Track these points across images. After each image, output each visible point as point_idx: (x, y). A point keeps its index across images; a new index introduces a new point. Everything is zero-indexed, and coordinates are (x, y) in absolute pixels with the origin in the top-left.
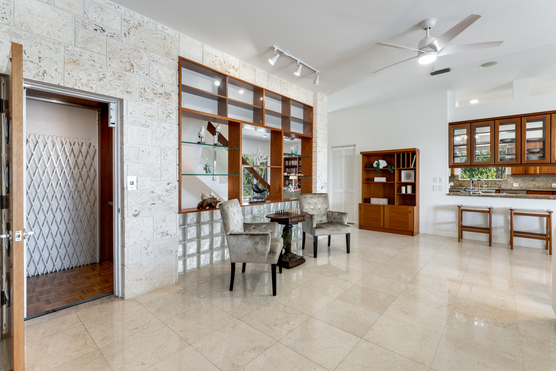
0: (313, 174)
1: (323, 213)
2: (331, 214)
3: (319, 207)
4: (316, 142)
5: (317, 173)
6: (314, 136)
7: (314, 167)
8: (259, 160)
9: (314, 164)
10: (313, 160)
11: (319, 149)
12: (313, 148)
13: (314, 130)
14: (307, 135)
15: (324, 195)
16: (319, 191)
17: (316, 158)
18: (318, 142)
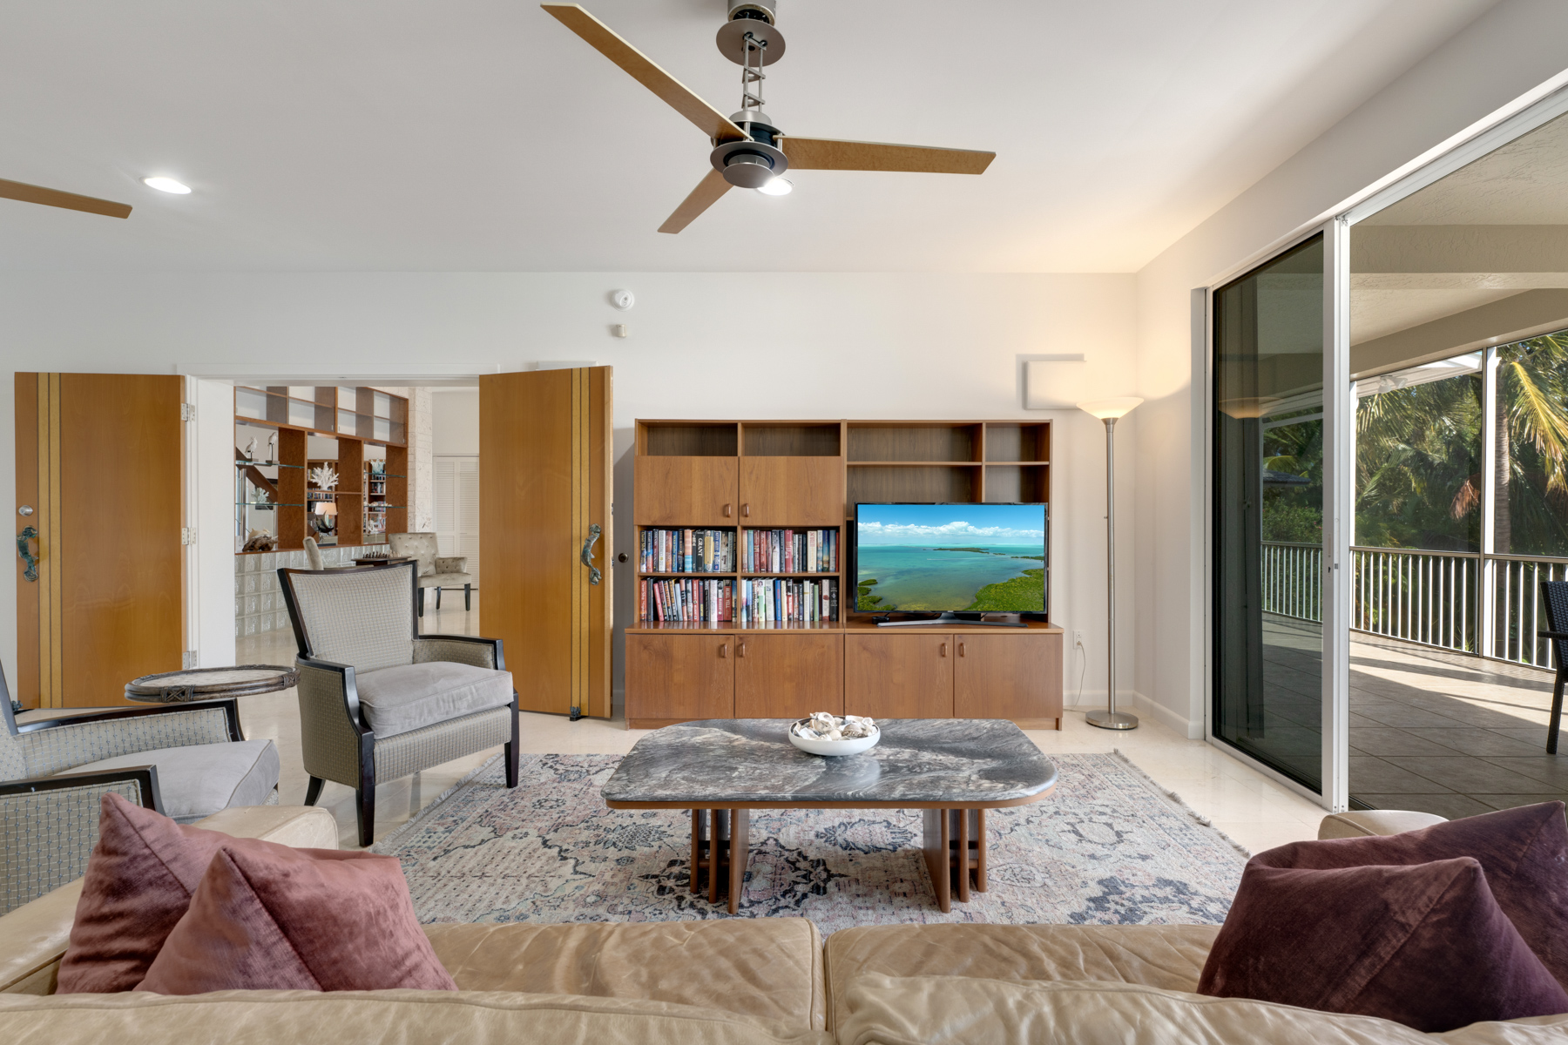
0: (409, 503)
1: (429, 560)
2: (441, 561)
3: (423, 552)
4: (414, 454)
5: (417, 502)
6: (409, 445)
7: (410, 494)
8: (327, 484)
9: (410, 488)
10: (409, 482)
11: (418, 465)
12: (409, 464)
13: (409, 435)
14: (398, 443)
15: (430, 536)
16: (419, 529)
17: (415, 480)
18: (417, 455)
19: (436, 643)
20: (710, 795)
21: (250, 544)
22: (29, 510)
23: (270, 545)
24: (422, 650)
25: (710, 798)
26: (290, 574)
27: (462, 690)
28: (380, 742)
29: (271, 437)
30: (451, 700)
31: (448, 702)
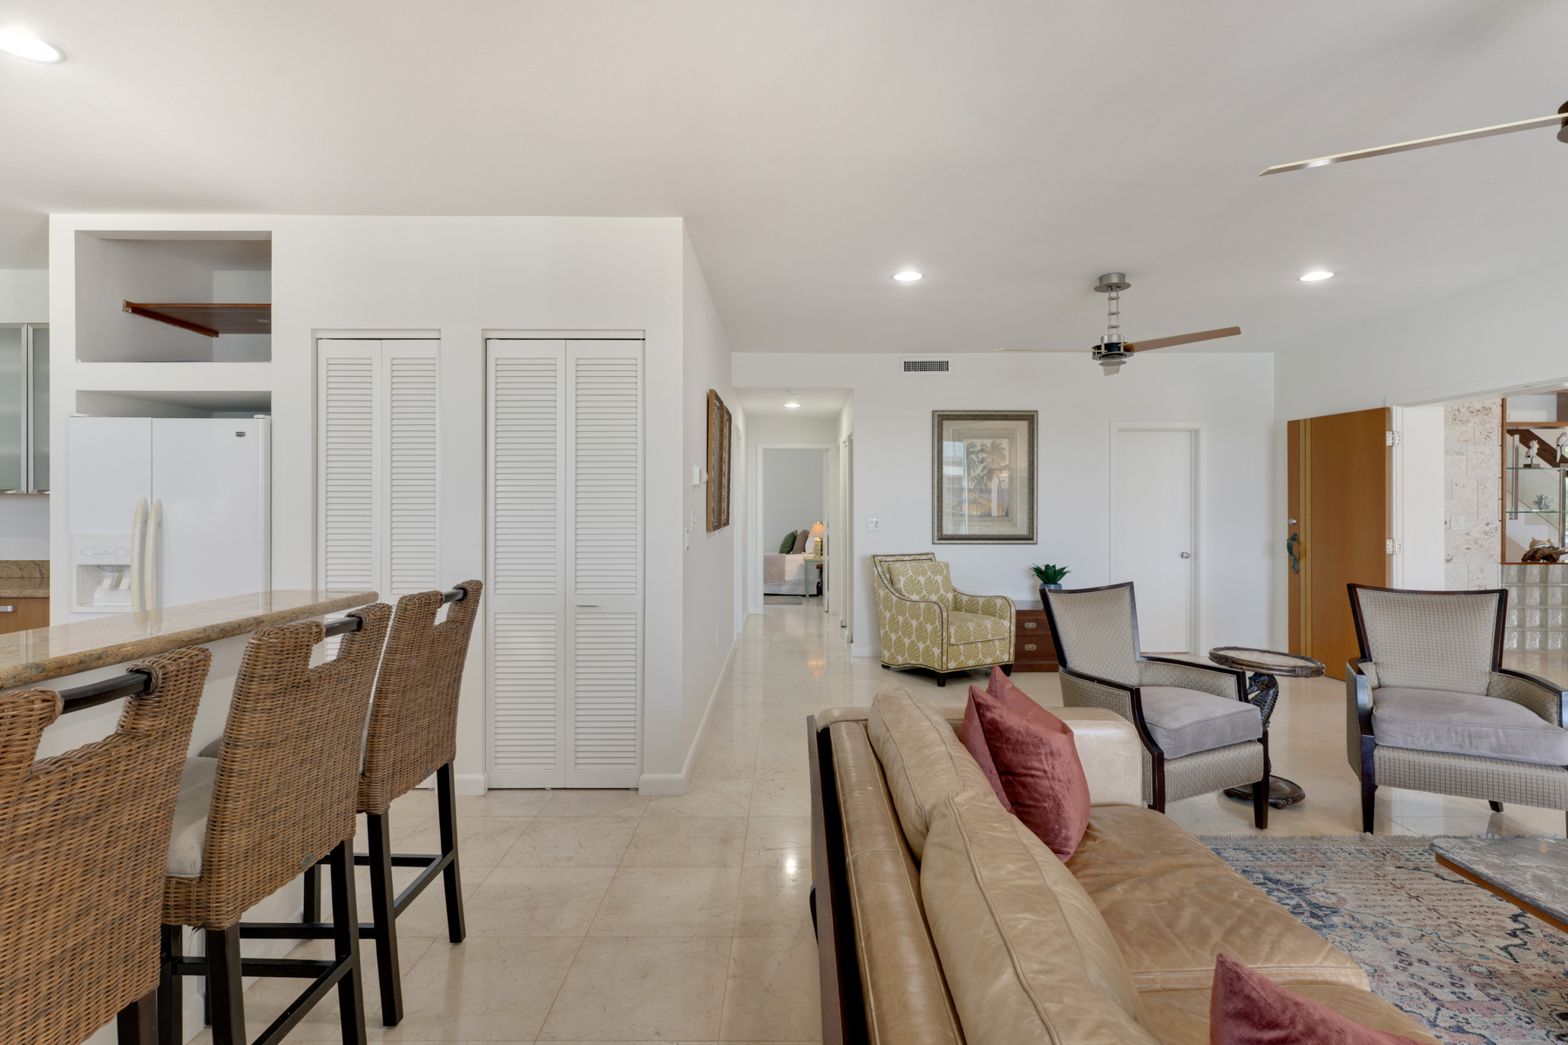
19: (1513, 681)
20: (1527, 897)
21: (1530, 554)
22: (1294, 521)
23: (1554, 556)
24: (1498, 684)
25: (1527, 900)
26: (1357, 589)
27: (1483, 729)
28: (1381, 748)
29: (1559, 438)
30: (1466, 734)
31: (1463, 736)
